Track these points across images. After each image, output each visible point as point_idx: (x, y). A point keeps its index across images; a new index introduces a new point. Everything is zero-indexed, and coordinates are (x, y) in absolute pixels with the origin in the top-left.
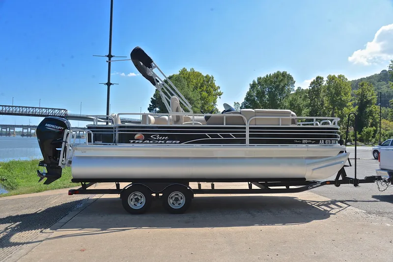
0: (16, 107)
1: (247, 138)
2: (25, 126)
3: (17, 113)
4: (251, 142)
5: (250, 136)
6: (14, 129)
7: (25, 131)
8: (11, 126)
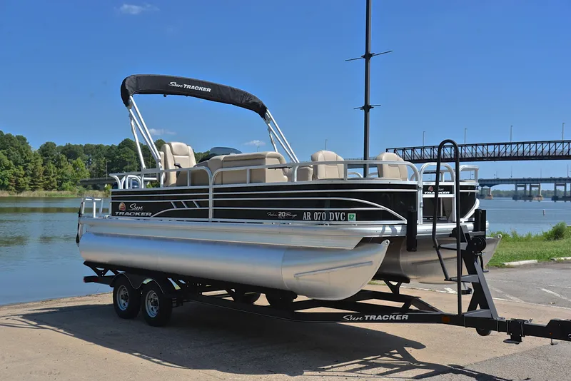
0: (518, 144)
1: (211, 208)
2: (560, 179)
3: (532, 154)
4: (217, 214)
5: (215, 204)
6: (539, 186)
7: (561, 188)
8: (533, 180)
